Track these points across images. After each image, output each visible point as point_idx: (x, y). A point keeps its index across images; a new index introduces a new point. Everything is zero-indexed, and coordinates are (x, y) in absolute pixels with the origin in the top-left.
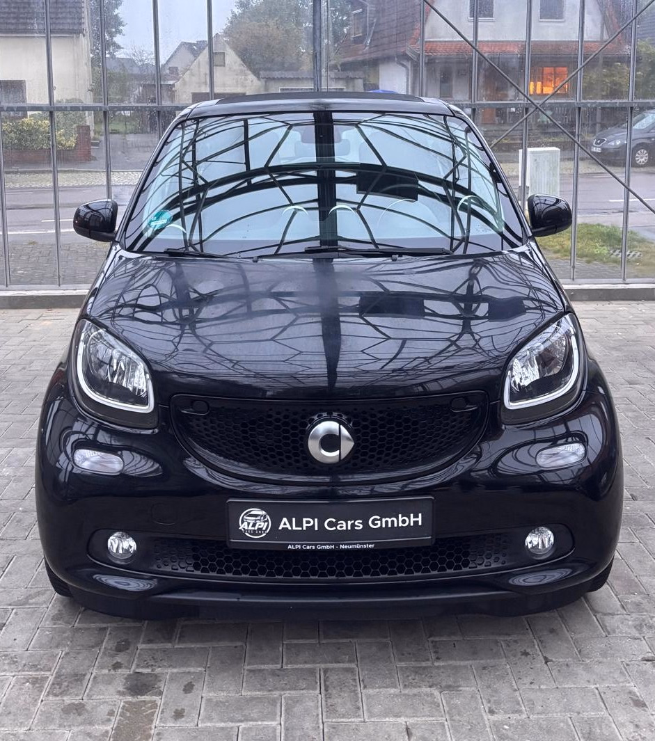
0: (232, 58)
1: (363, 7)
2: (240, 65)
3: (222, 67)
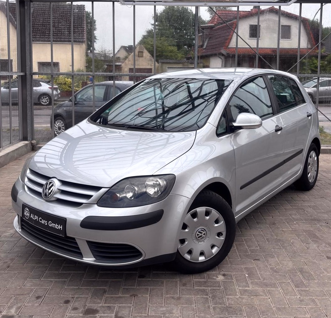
0: (146, 54)
1: (203, 33)
2: (150, 57)
3: (142, 58)
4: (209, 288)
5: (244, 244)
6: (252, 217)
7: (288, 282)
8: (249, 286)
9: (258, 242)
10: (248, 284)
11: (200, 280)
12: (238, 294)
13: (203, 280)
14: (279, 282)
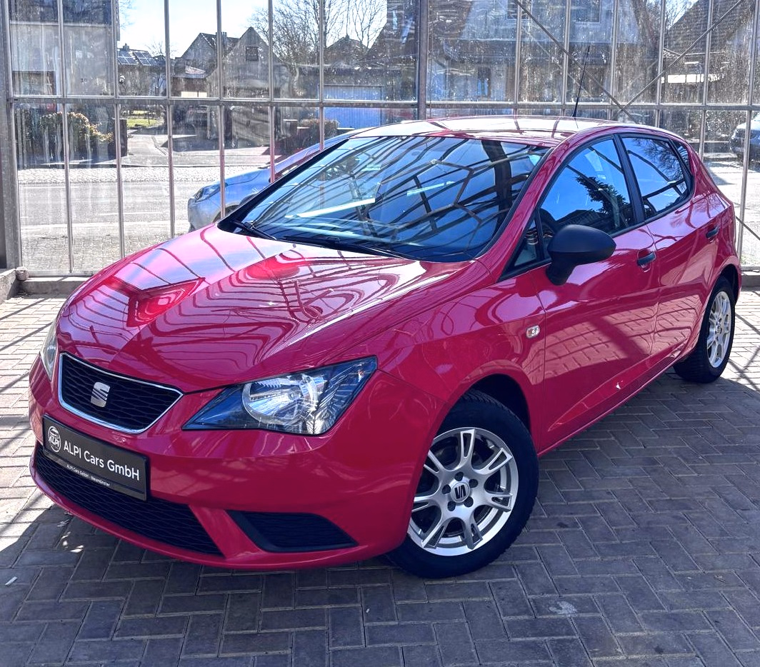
4: (546, 638)
5: (598, 517)
6: (598, 448)
7: (731, 611)
8: (640, 627)
9: (630, 510)
10: (638, 623)
11: (519, 617)
12: (619, 650)
13: (526, 617)
14: (708, 613)
